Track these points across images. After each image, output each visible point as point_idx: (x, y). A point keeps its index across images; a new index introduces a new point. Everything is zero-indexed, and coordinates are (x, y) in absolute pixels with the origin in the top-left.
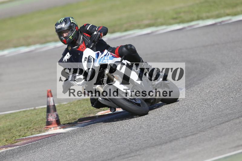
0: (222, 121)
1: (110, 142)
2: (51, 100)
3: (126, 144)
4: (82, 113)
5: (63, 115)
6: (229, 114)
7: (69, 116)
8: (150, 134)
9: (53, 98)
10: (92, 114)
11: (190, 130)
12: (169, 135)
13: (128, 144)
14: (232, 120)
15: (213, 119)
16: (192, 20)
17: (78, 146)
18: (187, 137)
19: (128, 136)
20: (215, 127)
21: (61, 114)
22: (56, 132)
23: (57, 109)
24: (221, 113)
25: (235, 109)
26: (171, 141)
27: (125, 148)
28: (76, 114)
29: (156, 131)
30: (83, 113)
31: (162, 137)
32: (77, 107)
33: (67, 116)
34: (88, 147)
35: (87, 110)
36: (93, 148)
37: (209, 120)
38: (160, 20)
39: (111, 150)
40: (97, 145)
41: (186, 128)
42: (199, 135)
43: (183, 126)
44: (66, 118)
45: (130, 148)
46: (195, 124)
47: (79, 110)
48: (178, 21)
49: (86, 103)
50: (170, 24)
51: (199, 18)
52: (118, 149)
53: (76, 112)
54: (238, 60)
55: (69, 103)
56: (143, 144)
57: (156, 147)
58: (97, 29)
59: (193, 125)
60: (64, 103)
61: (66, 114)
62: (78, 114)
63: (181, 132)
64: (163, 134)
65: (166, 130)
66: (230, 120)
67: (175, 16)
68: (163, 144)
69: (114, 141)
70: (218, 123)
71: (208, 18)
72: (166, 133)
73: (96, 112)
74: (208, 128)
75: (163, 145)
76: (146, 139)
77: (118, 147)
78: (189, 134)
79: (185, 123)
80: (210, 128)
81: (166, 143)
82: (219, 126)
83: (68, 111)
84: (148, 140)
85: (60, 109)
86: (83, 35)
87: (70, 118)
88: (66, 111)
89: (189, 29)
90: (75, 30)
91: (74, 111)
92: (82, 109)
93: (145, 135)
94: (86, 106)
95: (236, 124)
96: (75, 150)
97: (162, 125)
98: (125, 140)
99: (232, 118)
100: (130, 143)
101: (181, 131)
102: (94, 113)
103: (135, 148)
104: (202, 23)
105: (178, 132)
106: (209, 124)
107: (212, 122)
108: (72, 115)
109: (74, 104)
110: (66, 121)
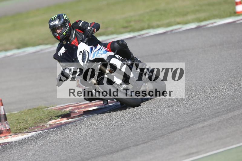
0: (173, 129)
1: (62, 151)
2: (1, 109)
3: (77, 152)
4: (32, 122)
5: (14, 124)
6: (180, 122)
7: (19, 125)
8: (101, 143)
9: (4, 107)
10: (42, 123)
11: (142, 138)
12: (120, 144)
13: (79, 153)
14: (183, 128)
15: (164, 128)
16: (142, 29)
17: (28, 155)
18: (138, 145)
19: (79, 145)
20: (167, 135)
21: (11, 123)
22: (7, 141)
23: (7, 118)
24: (172, 121)
25: (186, 117)
26: (122, 150)
27: (77, 156)
28: (26, 123)
29: (107, 140)
30: (34, 122)
31: (113, 146)
32: (28, 116)
33: (18, 125)
34: (39, 156)
35: (38, 119)
36: (44, 157)
37: (160, 129)
38: (111, 29)
39: (62, 159)
40: (49, 153)
41: (137, 137)
42: (150, 143)
43: (134, 135)
44: (17, 127)
45: (81, 157)
46: (146, 133)
47: (29, 119)
48: (128, 30)
49: (36, 112)
50: (121, 33)
51: (150, 27)
52: (69, 158)
53: (26, 121)
54: (189, 68)
55: (19, 113)
56: (94, 152)
57: (107, 155)
58: (89, 25)
59: (145, 134)
60: (15, 112)
61: (17, 124)
62: (29, 123)
63: (132, 141)
64: (114, 142)
65: (117, 139)
66: (181, 129)
67: (125, 25)
68: (114, 152)
69: (65, 150)
70: (170, 132)
71: (158, 26)
72: (117, 141)
73: (46, 121)
74: (159, 137)
75: (115, 154)
76: (97, 148)
77: (69, 155)
78: (141, 142)
79: (136, 131)
80: (161, 136)
81: (118, 151)
82: (170, 134)
83: (19, 120)
84: (99, 149)
85: (10, 118)
86: (75, 31)
87: (21, 127)
88: (16, 120)
89: (139, 37)
90: (69, 26)
91: (24, 120)
92: (33, 118)
93: (96, 144)
94: (37, 115)
95: (188, 132)
96: (27, 158)
97: (113, 134)
98: (76, 149)
99: (183, 127)
100: (81, 151)
101: (132, 139)
102: (44, 122)
103: (86, 156)
104: (152, 32)
105: (129, 141)
106: (160, 132)
107: (163, 130)
108: (23, 124)
109: (25, 113)
110: (16, 130)
